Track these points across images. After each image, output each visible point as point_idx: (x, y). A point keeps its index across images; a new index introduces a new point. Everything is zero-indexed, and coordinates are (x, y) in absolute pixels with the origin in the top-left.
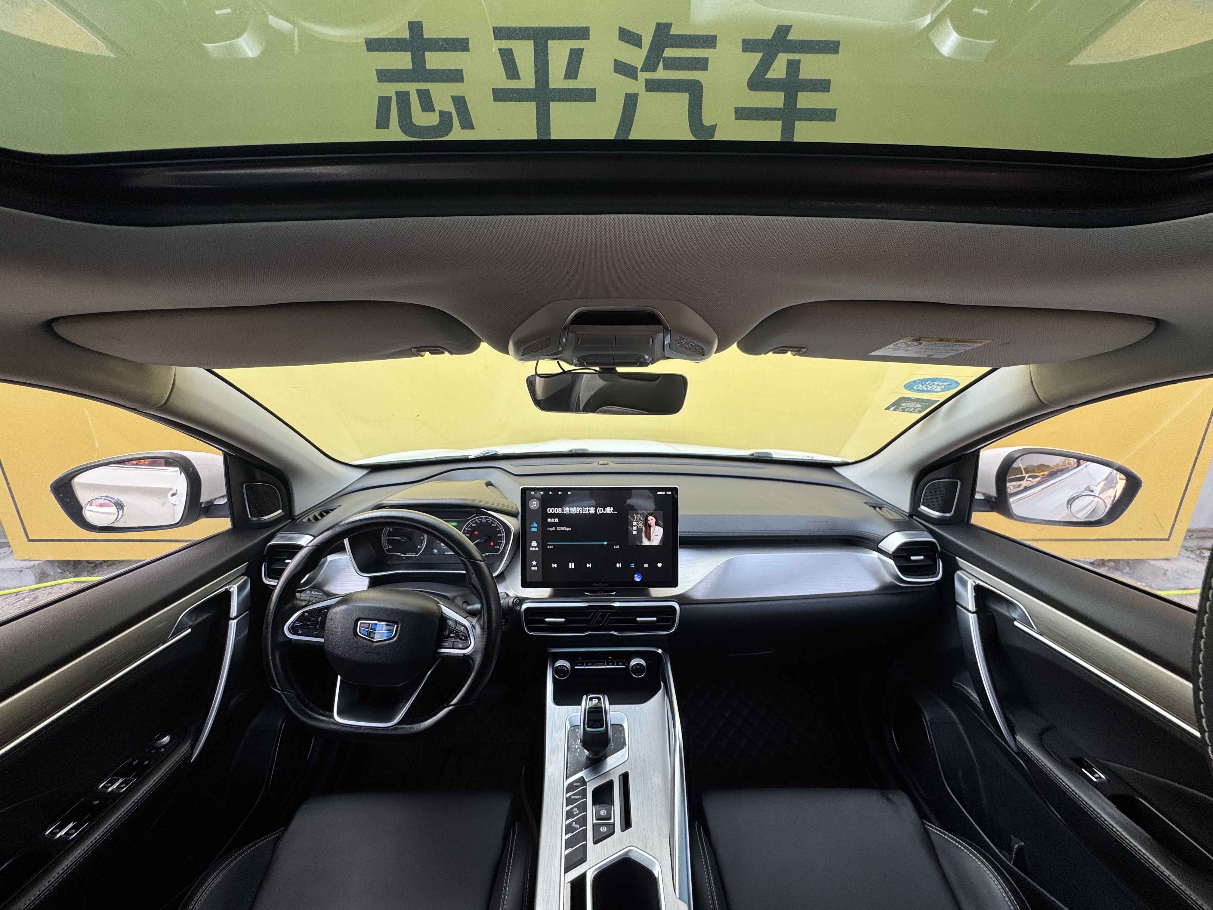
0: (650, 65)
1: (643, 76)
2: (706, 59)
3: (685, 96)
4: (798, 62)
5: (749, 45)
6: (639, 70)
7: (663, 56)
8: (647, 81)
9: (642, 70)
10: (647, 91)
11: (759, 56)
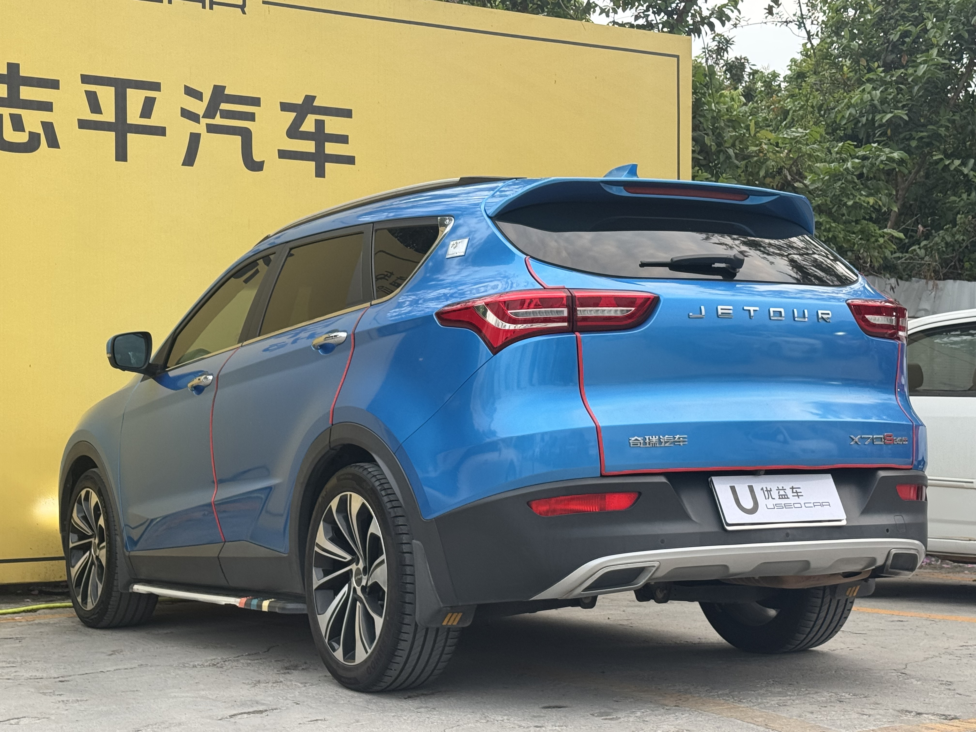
0: (210, 113)
1: (204, 121)
2: (254, 113)
3: (239, 138)
4: (323, 122)
5: (285, 107)
6: (201, 116)
7: (220, 108)
8: (208, 125)
9: (203, 117)
10: (208, 131)
11: (293, 115)
